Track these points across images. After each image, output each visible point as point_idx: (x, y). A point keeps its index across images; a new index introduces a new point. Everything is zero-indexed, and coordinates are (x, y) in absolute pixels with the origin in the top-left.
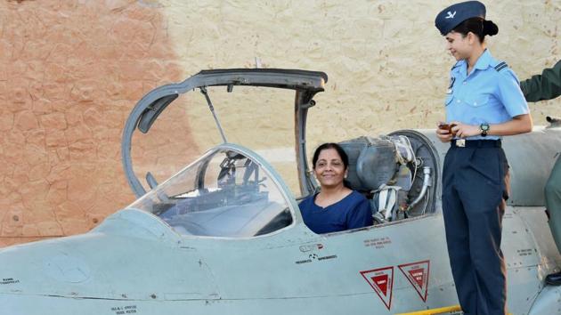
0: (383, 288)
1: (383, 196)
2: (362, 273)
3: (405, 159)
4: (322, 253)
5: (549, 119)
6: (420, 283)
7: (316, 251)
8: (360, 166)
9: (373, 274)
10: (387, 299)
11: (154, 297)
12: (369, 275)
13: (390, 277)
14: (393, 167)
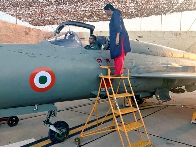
0: (100, 61)
1: (102, 46)
2: (95, 58)
3: (108, 40)
4: (86, 53)
5: (137, 40)
6: (108, 62)
7: (85, 52)
8: (98, 40)
9: (98, 59)
10: (100, 64)
11: (41, 55)
12: (96, 59)
13: (101, 60)
14: (105, 41)
